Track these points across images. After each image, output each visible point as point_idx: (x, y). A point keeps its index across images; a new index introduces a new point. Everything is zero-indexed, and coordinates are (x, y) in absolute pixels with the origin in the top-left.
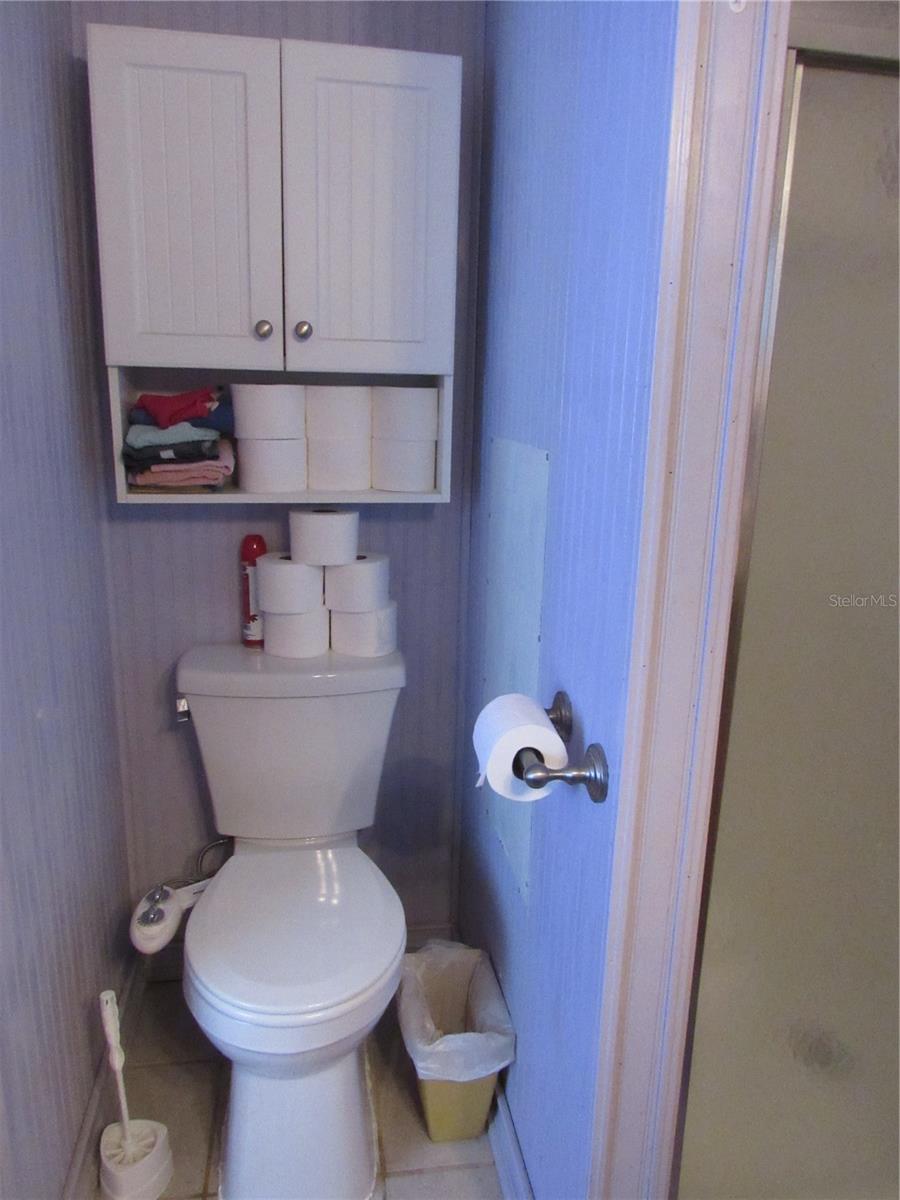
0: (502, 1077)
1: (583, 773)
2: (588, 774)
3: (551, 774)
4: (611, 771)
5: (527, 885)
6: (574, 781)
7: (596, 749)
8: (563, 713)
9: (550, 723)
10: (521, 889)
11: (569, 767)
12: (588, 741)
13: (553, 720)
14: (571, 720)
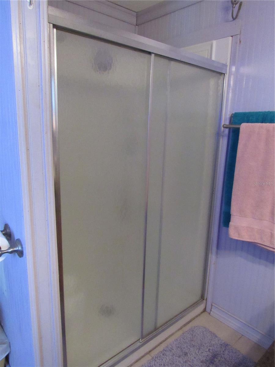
0: (7, 358)
1: (14, 249)
2: (16, 249)
3: (3, 252)
4: (24, 246)
5: (6, 291)
6: (11, 252)
7: (19, 240)
8: (7, 230)
9: (3, 235)
10: (4, 293)
11: (9, 248)
12: (16, 238)
13: (4, 234)
14: (10, 232)
